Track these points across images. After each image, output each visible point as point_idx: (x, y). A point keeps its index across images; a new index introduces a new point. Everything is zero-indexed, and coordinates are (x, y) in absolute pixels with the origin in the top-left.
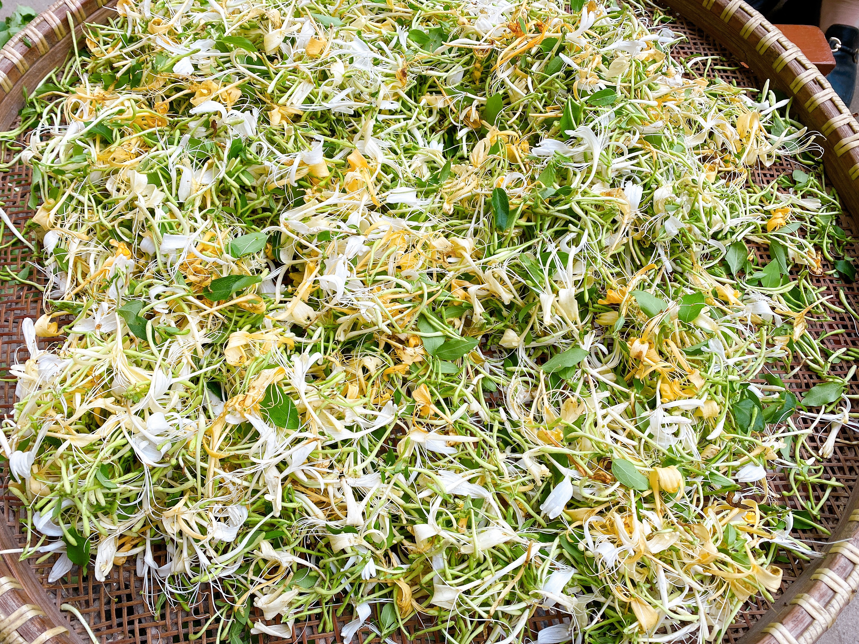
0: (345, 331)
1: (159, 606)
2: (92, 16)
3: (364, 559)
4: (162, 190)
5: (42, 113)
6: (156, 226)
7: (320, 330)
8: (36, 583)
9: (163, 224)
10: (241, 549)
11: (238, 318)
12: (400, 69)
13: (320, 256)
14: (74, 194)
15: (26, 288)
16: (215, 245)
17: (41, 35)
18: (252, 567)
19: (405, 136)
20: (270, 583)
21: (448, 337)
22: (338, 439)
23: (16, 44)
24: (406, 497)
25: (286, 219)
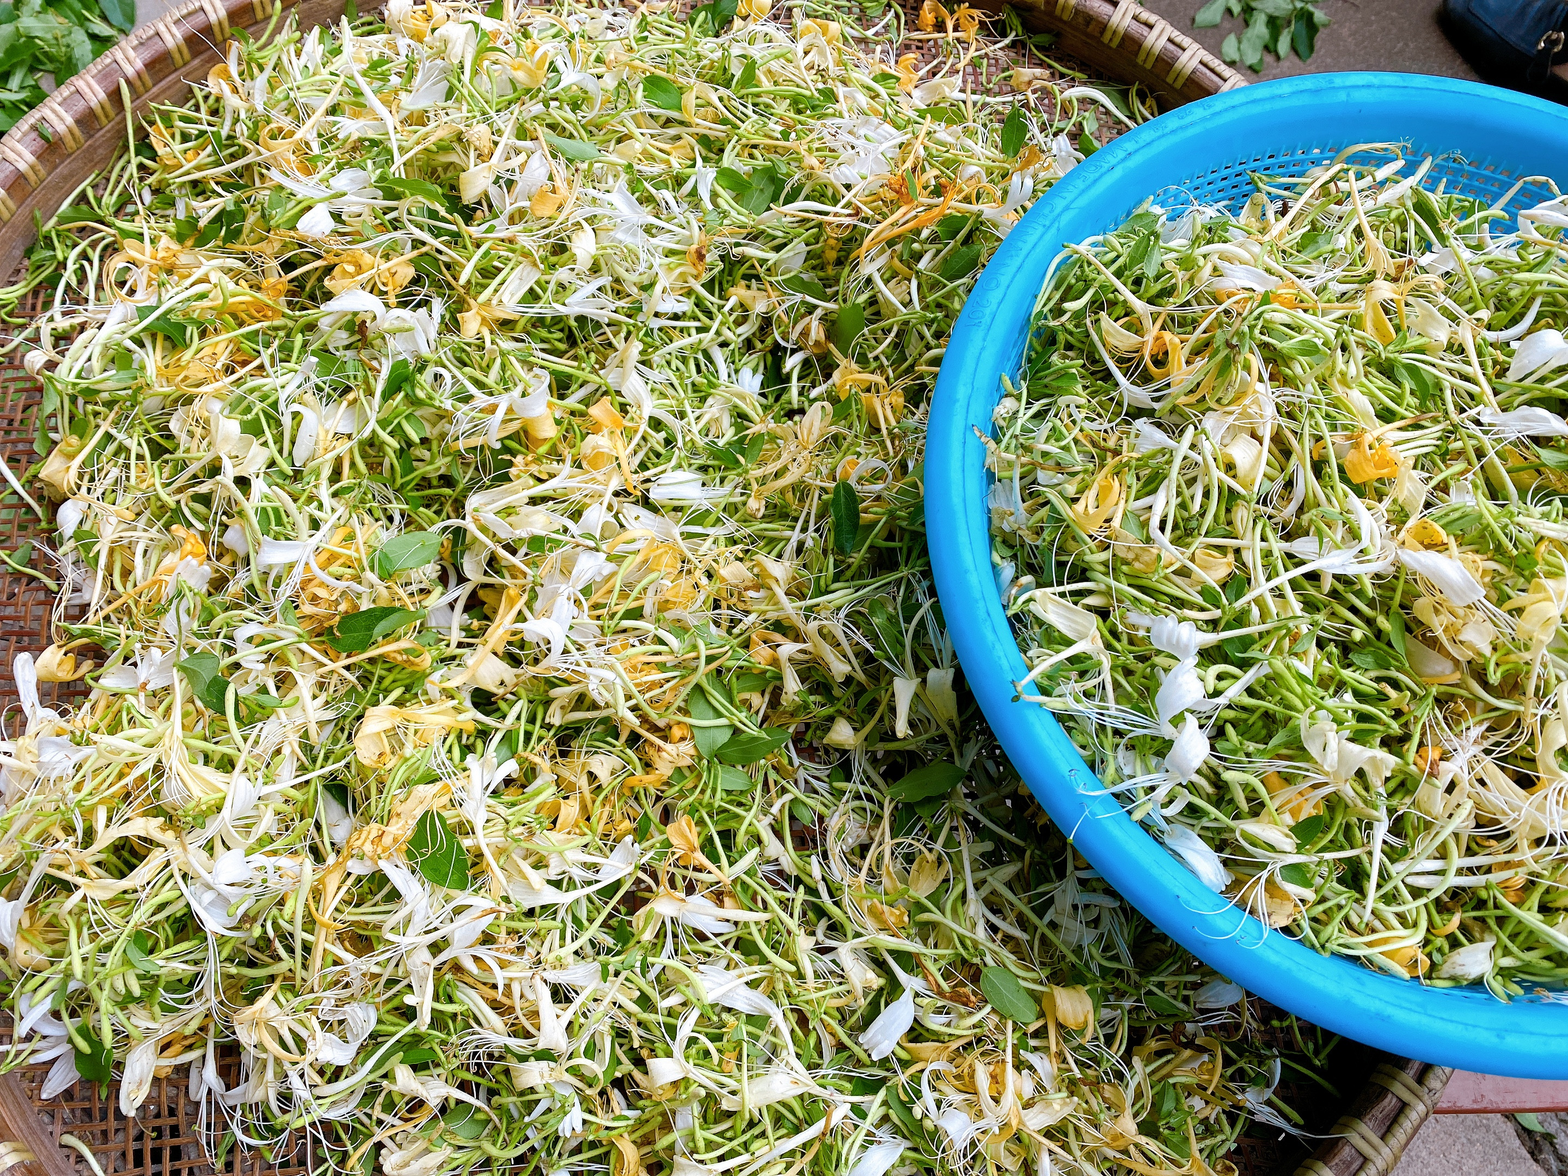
0: (562, 708)
1: (222, 1149)
2: (163, 83)
3: (563, 1106)
4: (265, 444)
5: (66, 259)
6: (251, 513)
7: (521, 706)
8: (21, 1100)
9: (264, 510)
10: (363, 1074)
11: (384, 673)
12: (695, 247)
13: (530, 578)
14: (113, 432)
15: (24, 581)
16: (351, 552)
17: (70, 120)
18: (380, 1099)
19: (696, 359)
20: (409, 1126)
21: (736, 731)
22: (537, 903)
23: (25, 134)
24: (644, 1001)
25: (476, 510)
